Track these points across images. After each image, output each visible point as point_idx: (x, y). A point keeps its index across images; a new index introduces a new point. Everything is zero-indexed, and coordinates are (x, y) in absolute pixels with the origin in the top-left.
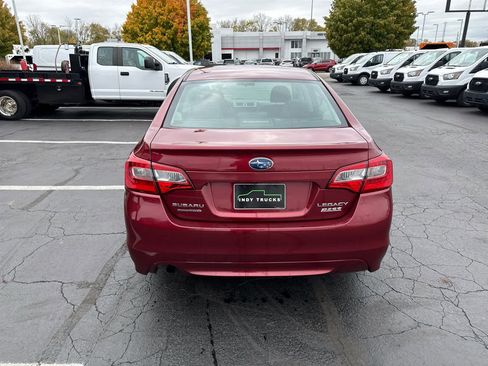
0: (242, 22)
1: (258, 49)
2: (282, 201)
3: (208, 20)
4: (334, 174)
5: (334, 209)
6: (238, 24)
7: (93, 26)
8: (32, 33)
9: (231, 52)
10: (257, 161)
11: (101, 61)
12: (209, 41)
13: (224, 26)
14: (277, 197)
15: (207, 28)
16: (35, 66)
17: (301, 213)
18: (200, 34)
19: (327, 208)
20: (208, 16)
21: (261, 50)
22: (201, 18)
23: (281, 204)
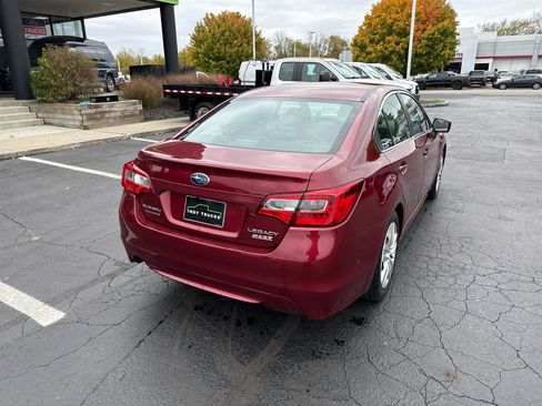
0: (514, 23)
1: (530, 57)
2: (221, 219)
3: (455, 24)
4: (264, 200)
5: (265, 238)
6: (508, 25)
7: (332, 38)
8: (277, 48)
9: (490, 61)
10: (197, 176)
11: (282, 77)
12: (452, 49)
13: (486, 30)
14: (218, 215)
15: (453, 34)
16: (240, 81)
17: (235, 235)
18: (441, 41)
19: (258, 235)
20: (457, 19)
21: (535, 58)
22: (446, 23)
23: (219, 222)
